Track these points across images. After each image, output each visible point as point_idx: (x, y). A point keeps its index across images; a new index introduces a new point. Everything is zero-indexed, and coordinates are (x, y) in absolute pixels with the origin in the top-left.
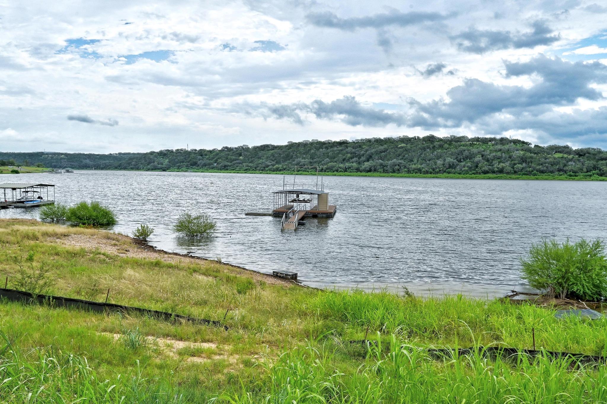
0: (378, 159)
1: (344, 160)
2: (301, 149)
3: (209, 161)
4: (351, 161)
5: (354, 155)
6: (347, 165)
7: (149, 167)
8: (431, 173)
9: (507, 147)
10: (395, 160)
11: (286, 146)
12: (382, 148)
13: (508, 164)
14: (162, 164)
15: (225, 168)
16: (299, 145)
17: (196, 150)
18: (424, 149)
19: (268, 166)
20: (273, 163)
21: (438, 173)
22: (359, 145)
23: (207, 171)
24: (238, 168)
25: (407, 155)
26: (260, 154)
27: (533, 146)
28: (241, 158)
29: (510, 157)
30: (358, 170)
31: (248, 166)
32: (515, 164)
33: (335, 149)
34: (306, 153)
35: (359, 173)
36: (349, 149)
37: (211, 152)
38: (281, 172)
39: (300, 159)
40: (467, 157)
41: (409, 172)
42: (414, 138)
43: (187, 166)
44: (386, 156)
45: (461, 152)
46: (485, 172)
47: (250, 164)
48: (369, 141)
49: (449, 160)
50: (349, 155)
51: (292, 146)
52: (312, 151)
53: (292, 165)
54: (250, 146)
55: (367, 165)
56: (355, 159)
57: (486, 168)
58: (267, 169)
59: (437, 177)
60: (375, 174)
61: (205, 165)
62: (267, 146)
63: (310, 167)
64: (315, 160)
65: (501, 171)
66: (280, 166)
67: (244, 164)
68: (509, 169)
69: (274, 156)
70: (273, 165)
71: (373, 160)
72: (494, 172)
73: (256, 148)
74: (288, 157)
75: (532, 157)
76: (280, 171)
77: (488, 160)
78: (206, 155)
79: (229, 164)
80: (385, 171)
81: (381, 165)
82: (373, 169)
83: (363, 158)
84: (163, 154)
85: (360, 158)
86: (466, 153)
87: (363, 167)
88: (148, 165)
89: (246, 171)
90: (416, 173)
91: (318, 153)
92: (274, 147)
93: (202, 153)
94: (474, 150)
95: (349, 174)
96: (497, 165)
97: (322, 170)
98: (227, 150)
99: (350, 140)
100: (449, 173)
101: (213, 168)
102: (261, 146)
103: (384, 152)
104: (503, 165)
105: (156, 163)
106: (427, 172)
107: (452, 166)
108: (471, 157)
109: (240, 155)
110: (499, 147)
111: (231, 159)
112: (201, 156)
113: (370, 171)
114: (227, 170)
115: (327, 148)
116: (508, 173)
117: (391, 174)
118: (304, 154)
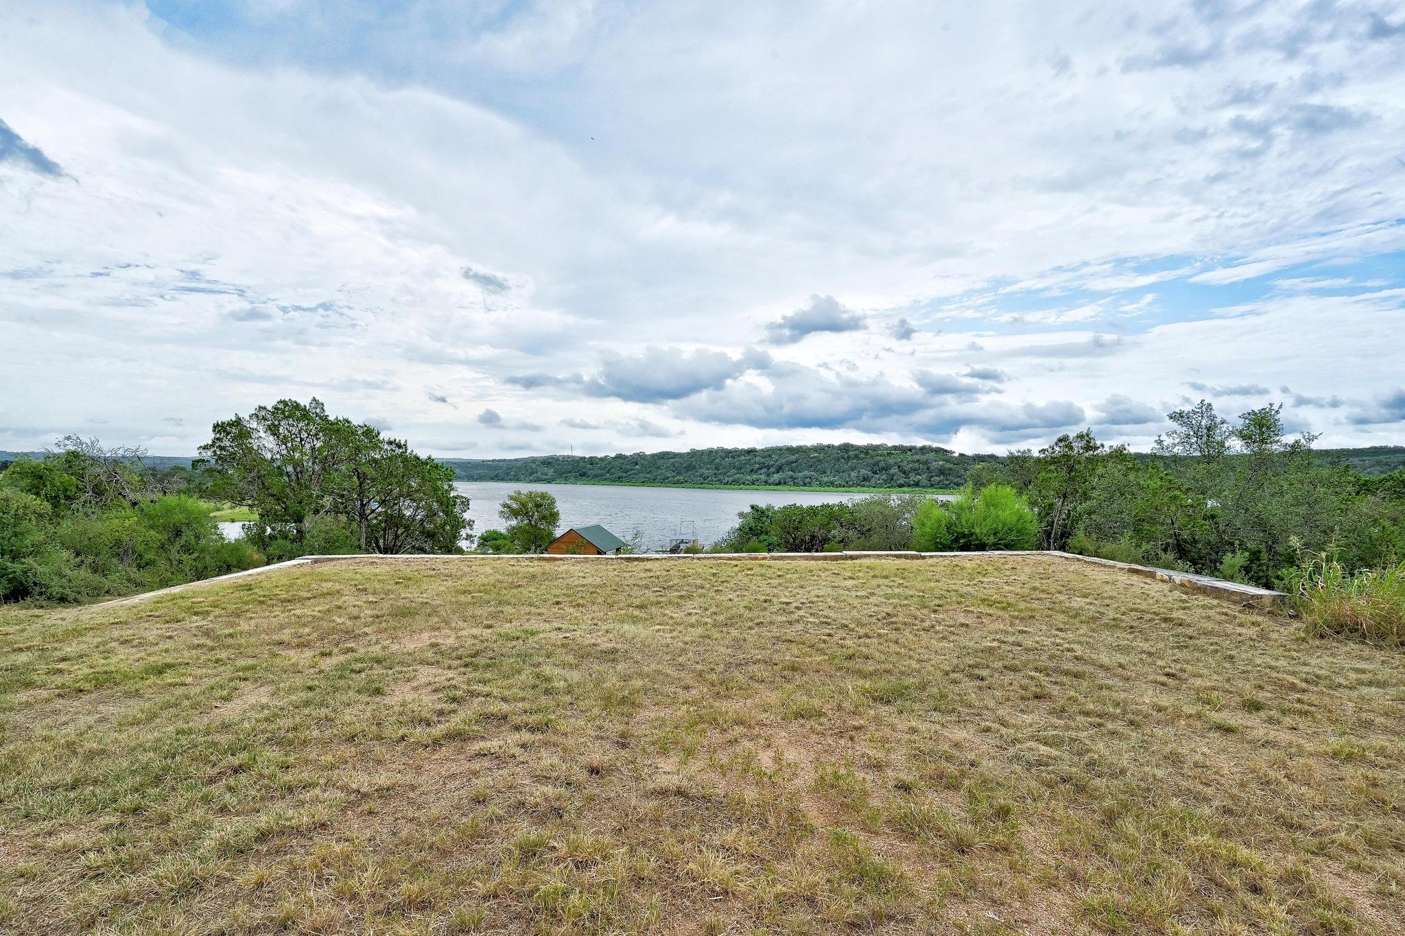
0: (789, 471)
1: (752, 471)
2: (705, 458)
3: (600, 472)
4: (759, 472)
5: (762, 466)
6: (755, 477)
7: (531, 477)
8: (844, 486)
9: (925, 457)
10: (806, 472)
11: (688, 454)
12: (793, 458)
13: (924, 476)
14: (547, 475)
15: (618, 480)
16: (702, 453)
17: (585, 458)
18: (838, 460)
19: (668, 478)
20: (674, 474)
21: (851, 486)
22: (769, 452)
23: (598, 483)
24: (634, 480)
25: (819, 467)
26: (660, 462)
27: (956, 455)
28: (637, 467)
29: (928, 469)
30: (766, 483)
31: (645, 478)
32: (932, 477)
33: (743, 458)
34: (712, 462)
35: (767, 486)
36: (757, 458)
37: (602, 459)
38: (683, 485)
39: (703, 470)
40: (883, 469)
41: (821, 485)
42: (829, 446)
43: (576, 477)
44: (796, 468)
45: (877, 463)
46: (901, 486)
47: (648, 476)
48: (780, 449)
49: (864, 472)
50: (757, 466)
51: (694, 454)
52: (717, 461)
53: (695, 476)
54: (647, 453)
55: (776, 477)
56: (763, 470)
57: (901, 481)
58: (667, 481)
59: (849, 492)
60: (785, 487)
61: (597, 476)
62: (667, 453)
63: (715, 479)
64: (720, 471)
65: (917, 484)
66: (681, 478)
67: (641, 475)
68: (925, 482)
69: (674, 466)
70: (674, 477)
71: (783, 472)
72: (909, 486)
73: (653, 455)
74: (690, 467)
75: (950, 469)
76: (681, 483)
77: (904, 473)
78: (597, 464)
79: (624, 475)
80: (796, 484)
81: (791, 477)
82: (782, 481)
83: (772, 470)
84: (548, 462)
85: (768, 469)
86: (882, 464)
87: (772, 479)
88: (530, 475)
89: (643, 483)
90: (829, 486)
91: (723, 463)
92: (675, 455)
93: (592, 461)
94: (891, 461)
95: (757, 487)
96: (914, 478)
97: (727, 483)
98: (620, 457)
99: (759, 447)
100: (863, 486)
101: (605, 480)
102: (661, 453)
103: (795, 462)
104: (920, 477)
105: (539, 474)
106: (840, 486)
107: (865, 479)
108: (886, 468)
109: (637, 464)
110: (916, 457)
111: (626, 469)
112: (592, 464)
113: (779, 484)
114: (622, 481)
115: (733, 457)
116: (924, 487)
117: (801, 488)
118: (708, 464)
